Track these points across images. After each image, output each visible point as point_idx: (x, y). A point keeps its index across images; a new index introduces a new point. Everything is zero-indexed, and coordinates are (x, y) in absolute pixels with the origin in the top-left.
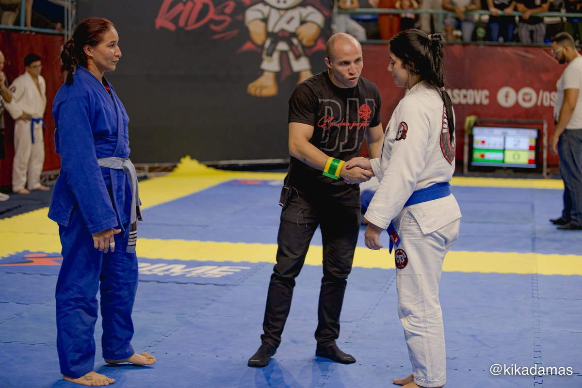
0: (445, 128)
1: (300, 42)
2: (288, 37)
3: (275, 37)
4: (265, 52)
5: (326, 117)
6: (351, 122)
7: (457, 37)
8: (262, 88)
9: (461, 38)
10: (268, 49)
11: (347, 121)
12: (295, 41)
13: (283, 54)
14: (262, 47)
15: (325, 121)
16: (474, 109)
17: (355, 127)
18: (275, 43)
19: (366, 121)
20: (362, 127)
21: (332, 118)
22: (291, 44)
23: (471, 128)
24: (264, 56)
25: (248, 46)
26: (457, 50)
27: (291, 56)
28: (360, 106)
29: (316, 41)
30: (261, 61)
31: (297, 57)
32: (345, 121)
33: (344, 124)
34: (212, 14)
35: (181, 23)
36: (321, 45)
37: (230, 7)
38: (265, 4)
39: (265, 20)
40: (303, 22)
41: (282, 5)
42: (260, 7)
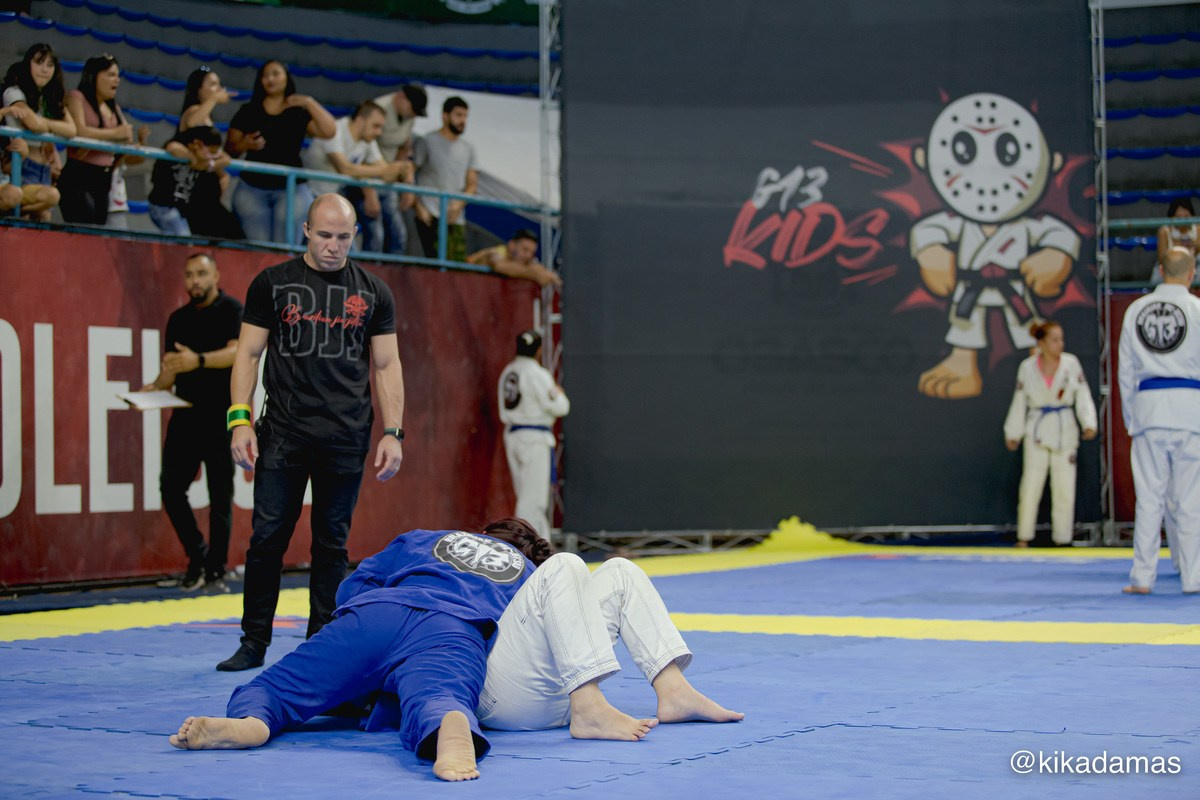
1: (1030, 289)
2: (1003, 279)
3: (975, 280)
4: (954, 309)
5: (289, 305)
6: (332, 317)
8: (949, 381)
10: (959, 304)
11: (327, 316)
12: (1018, 287)
13: (993, 315)
14: (948, 298)
15: (290, 314)
17: (338, 325)
18: (974, 291)
19: (358, 317)
20: (350, 325)
21: (299, 308)
22: (1008, 293)
24: (953, 318)
25: (918, 297)
27: (1011, 317)
28: (348, 296)
29: (1063, 286)
30: (947, 327)
31: (1023, 318)
32: (323, 315)
33: (323, 320)
34: (840, 236)
35: (777, 254)
36: (1074, 295)
37: (879, 220)
38: (953, 213)
39: (953, 246)
40: (1033, 249)
41: (988, 216)
42: (942, 219)
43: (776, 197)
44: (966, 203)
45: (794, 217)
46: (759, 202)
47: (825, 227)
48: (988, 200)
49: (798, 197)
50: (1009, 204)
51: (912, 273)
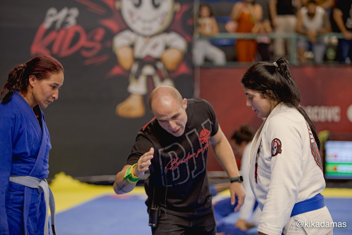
0: (312, 139)
1: (164, 65)
2: (153, 61)
3: (142, 62)
4: (132, 75)
7: (309, 59)
8: (130, 109)
9: (313, 60)
12: (160, 66)
13: (149, 78)
14: (129, 71)
15: (172, 164)
16: (326, 125)
18: (141, 67)
22: (156, 68)
23: (324, 144)
24: (132, 79)
25: (116, 71)
26: (309, 71)
27: (156, 79)
29: (179, 65)
31: (162, 79)
34: (83, 41)
35: (55, 49)
36: (184, 69)
37: (100, 34)
38: (132, 31)
39: (132, 46)
40: (167, 48)
41: (147, 33)
42: (127, 34)
43: (55, 23)
44: (137, 26)
45: (62, 33)
46: (47, 24)
47: (76, 38)
48: (147, 25)
49: (65, 23)
50: (156, 27)
51: (114, 59)
